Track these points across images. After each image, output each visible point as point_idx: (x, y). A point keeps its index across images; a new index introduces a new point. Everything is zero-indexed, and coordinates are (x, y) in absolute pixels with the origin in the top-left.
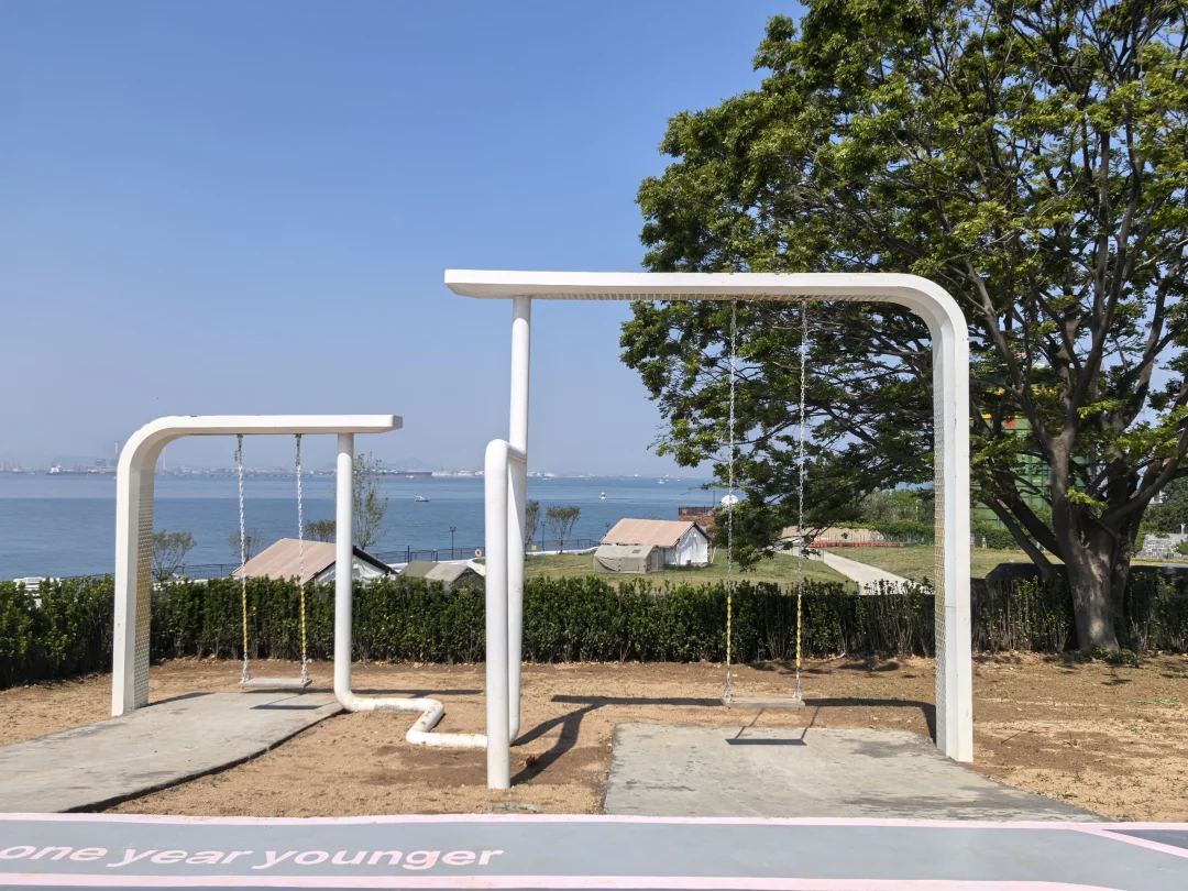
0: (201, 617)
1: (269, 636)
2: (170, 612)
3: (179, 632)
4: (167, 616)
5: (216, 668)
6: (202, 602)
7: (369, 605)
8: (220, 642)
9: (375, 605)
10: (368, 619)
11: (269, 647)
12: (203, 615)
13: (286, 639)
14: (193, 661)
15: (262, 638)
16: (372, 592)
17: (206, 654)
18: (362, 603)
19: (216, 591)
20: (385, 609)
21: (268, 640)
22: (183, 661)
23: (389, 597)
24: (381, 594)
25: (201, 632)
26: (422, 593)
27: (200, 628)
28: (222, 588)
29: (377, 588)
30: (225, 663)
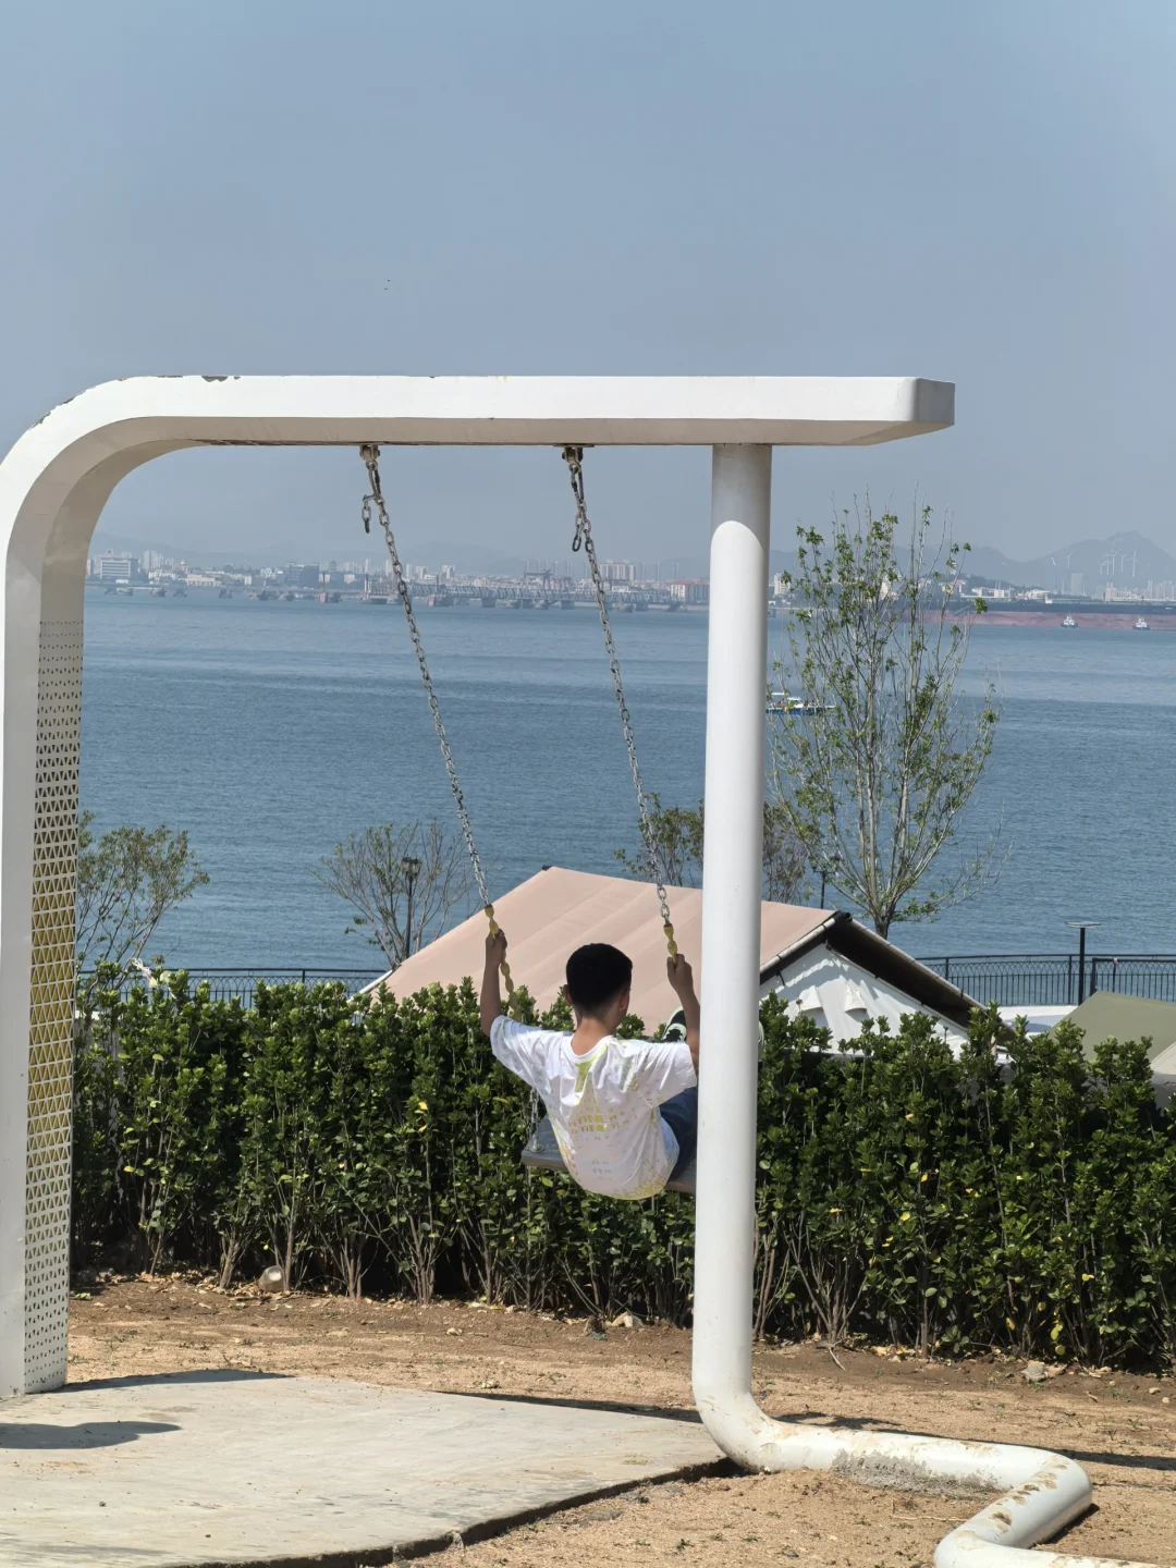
0: (234, 1130)
1: (476, 1214)
2: (127, 1102)
3: (157, 1175)
4: (116, 1116)
5: (285, 1318)
6: (235, 1067)
7: (855, 1121)
8: (300, 1225)
9: (876, 1122)
10: (851, 1176)
11: (475, 1260)
12: (240, 1122)
13: (535, 1233)
14: (206, 1290)
15: (448, 1220)
16: (864, 1070)
17: (249, 1268)
18: (825, 1109)
19: (286, 1031)
20: (914, 1141)
21: (474, 1231)
22: (174, 1286)
23: (929, 1093)
24: (899, 1083)
25: (232, 1184)
26: (1062, 1087)
27: (231, 1166)
28: (307, 1023)
29: (886, 1057)
30: (317, 1303)
